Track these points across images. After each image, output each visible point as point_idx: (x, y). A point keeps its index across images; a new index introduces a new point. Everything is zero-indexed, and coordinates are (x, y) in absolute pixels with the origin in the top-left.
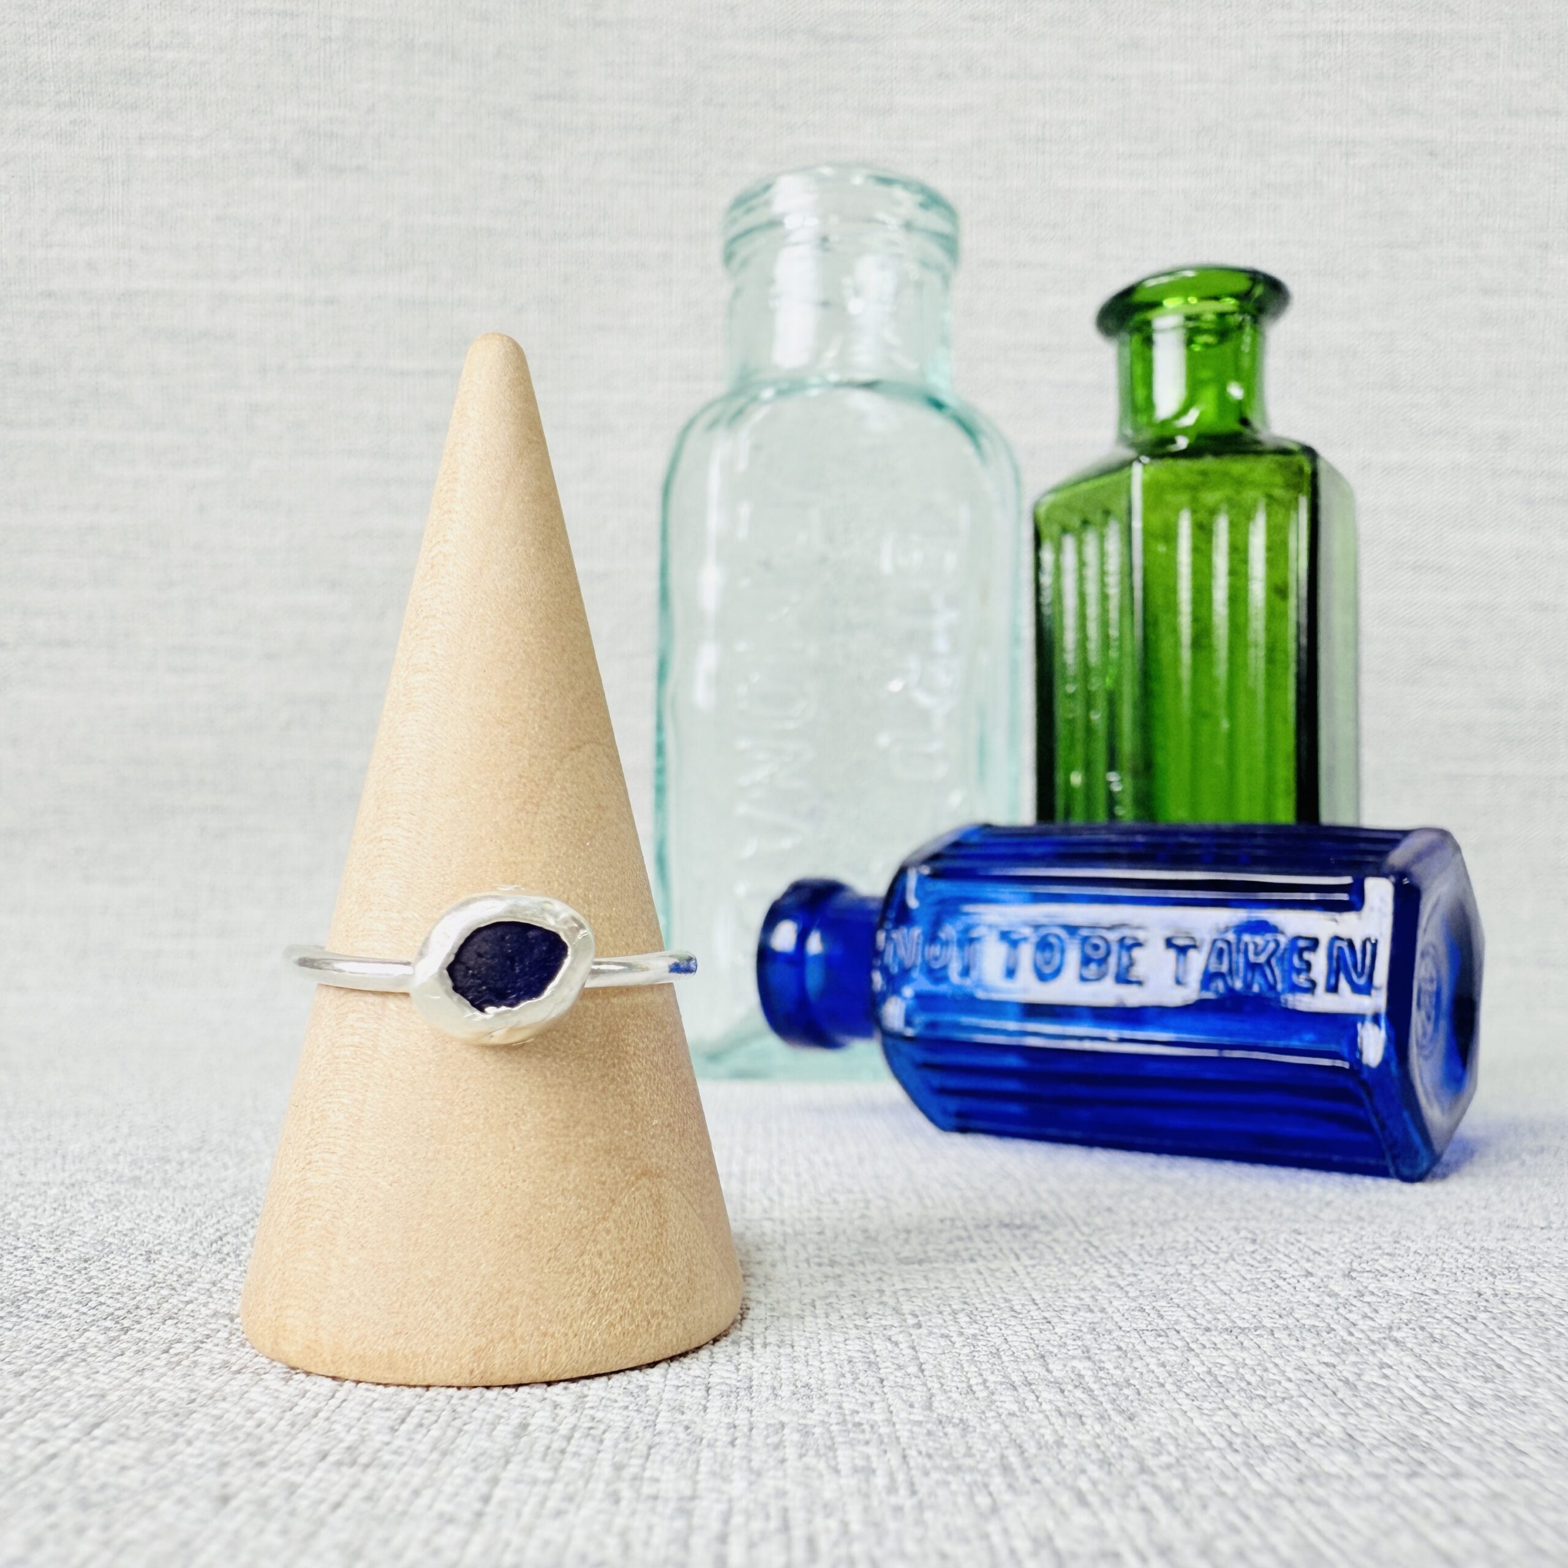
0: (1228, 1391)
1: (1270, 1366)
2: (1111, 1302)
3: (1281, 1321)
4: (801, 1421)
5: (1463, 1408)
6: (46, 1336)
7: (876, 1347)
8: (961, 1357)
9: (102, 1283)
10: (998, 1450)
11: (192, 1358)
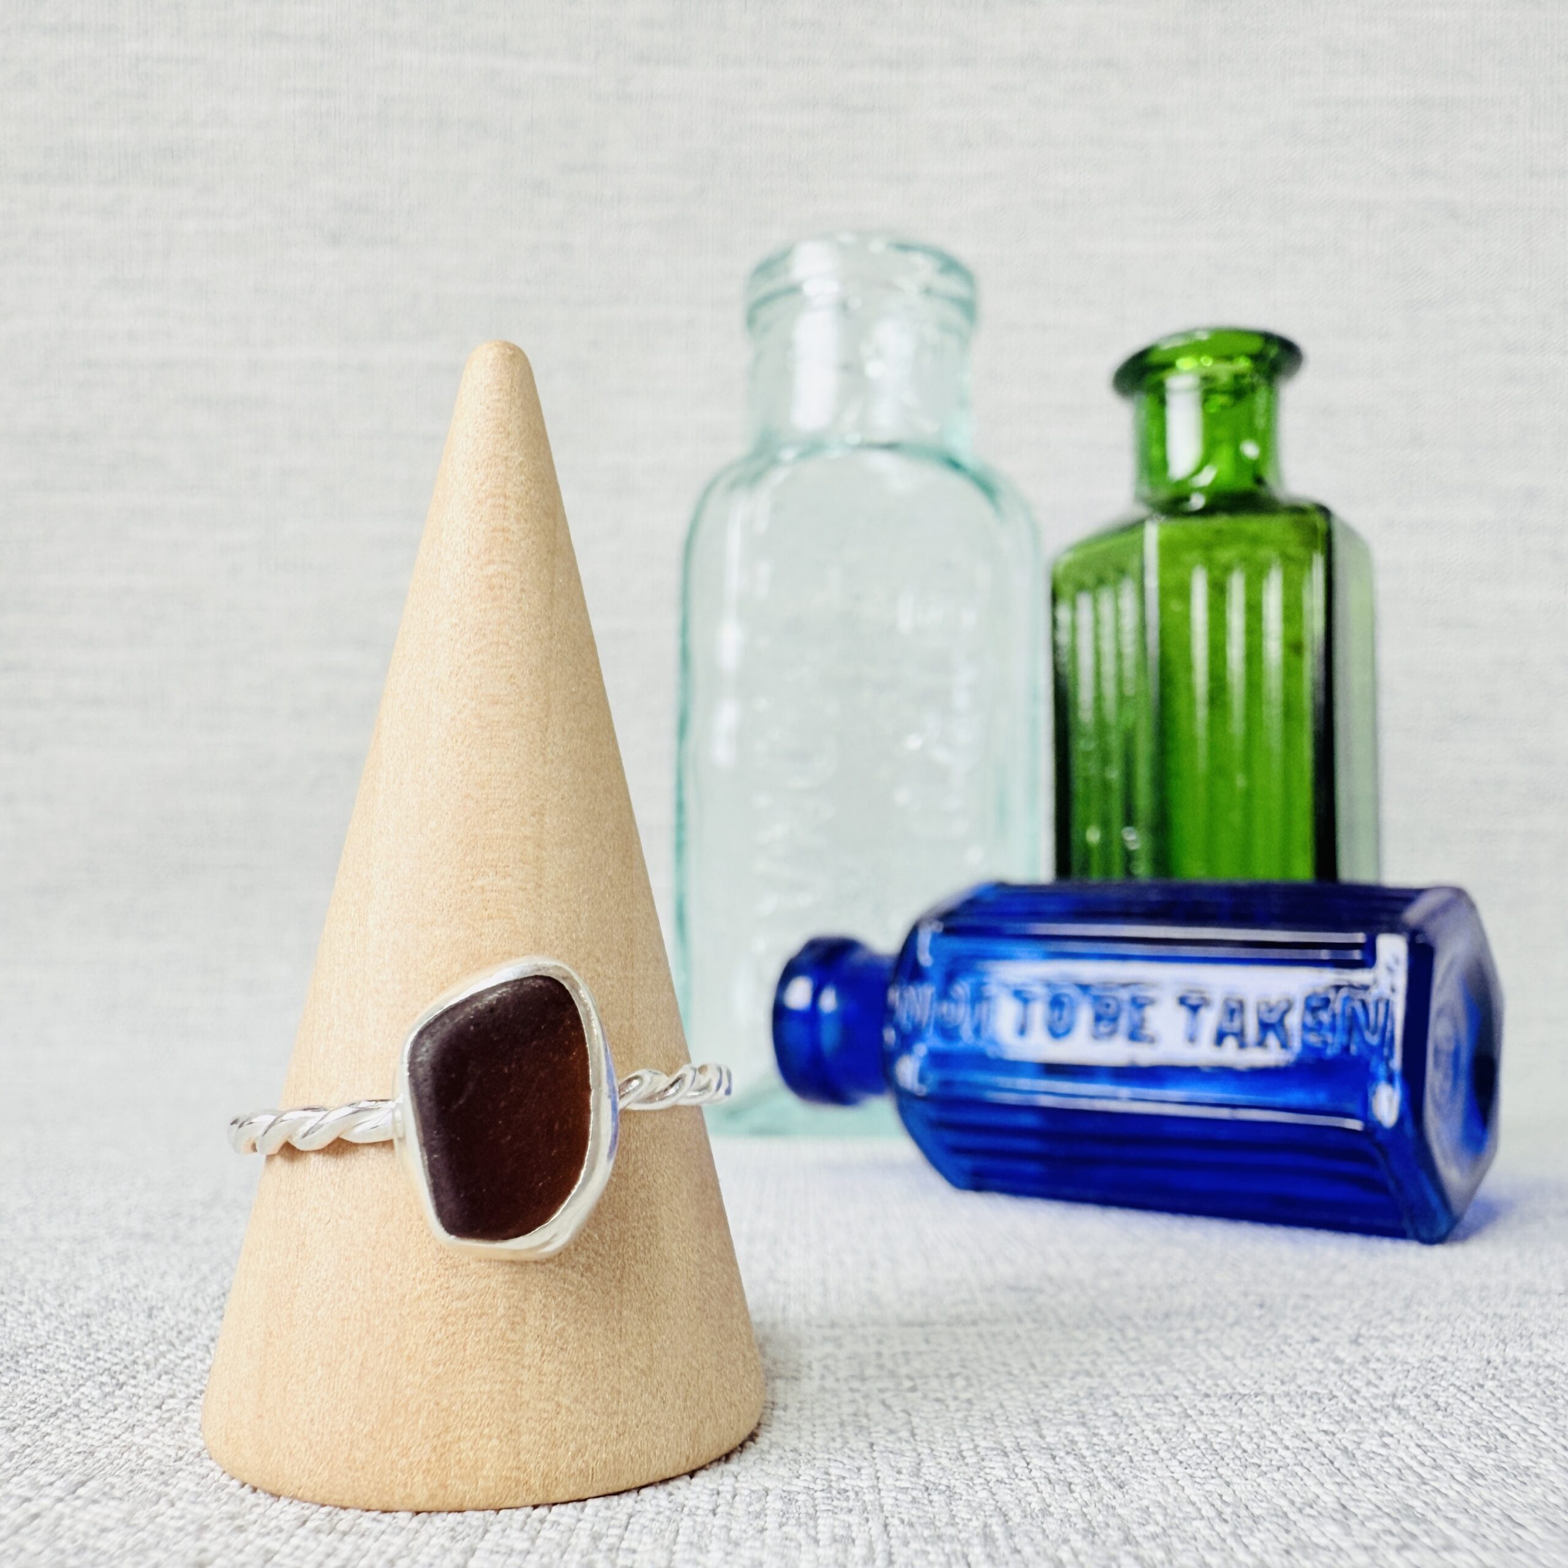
0: (1223, 1459)
1: (1268, 1433)
2: (1110, 1367)
3: (1285, 1388)
4: (785, 1488)
5: (1463, 1478)
6: (41, 1391)
7: (870, 1410)
8: (955, 1422)
9: (102, 1338)
10: (982, 1518)
11: (184, 1414)
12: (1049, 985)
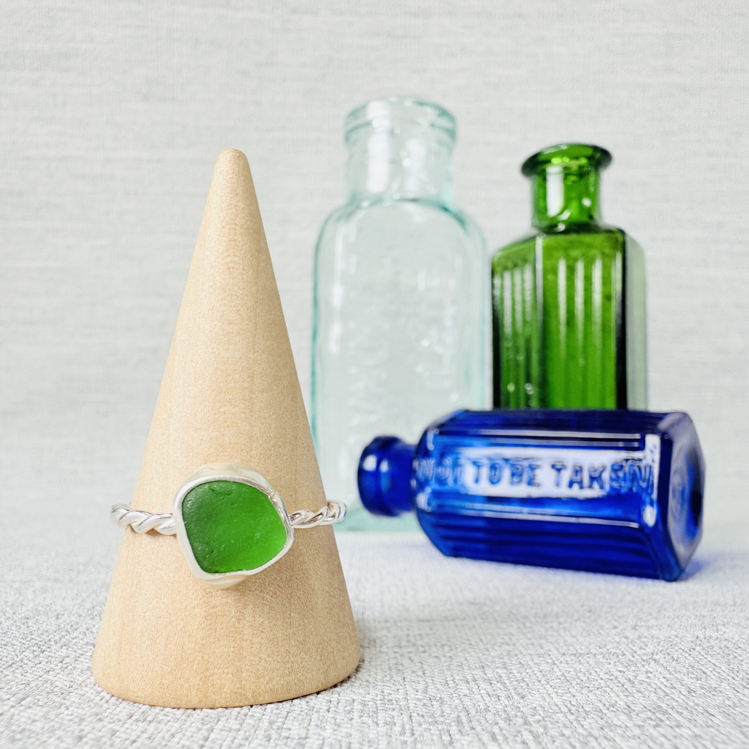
0: (571, 684)
1: (593, 672)
2: (518, 641)
3: (601, 650)
4: (363, 699)
5: (685, 693)
6: (4, 655)
7: (404, 662)
8: (444, 667)
9: (34, 629)
10: (456, 713)
11: (73, 665)
12: (490, 459)
